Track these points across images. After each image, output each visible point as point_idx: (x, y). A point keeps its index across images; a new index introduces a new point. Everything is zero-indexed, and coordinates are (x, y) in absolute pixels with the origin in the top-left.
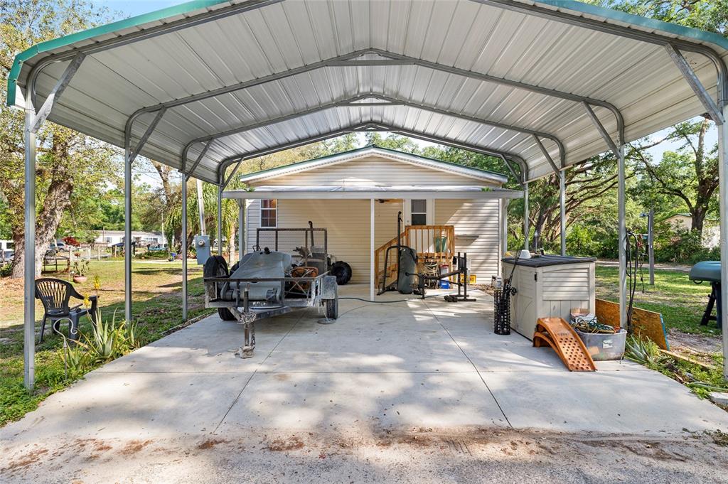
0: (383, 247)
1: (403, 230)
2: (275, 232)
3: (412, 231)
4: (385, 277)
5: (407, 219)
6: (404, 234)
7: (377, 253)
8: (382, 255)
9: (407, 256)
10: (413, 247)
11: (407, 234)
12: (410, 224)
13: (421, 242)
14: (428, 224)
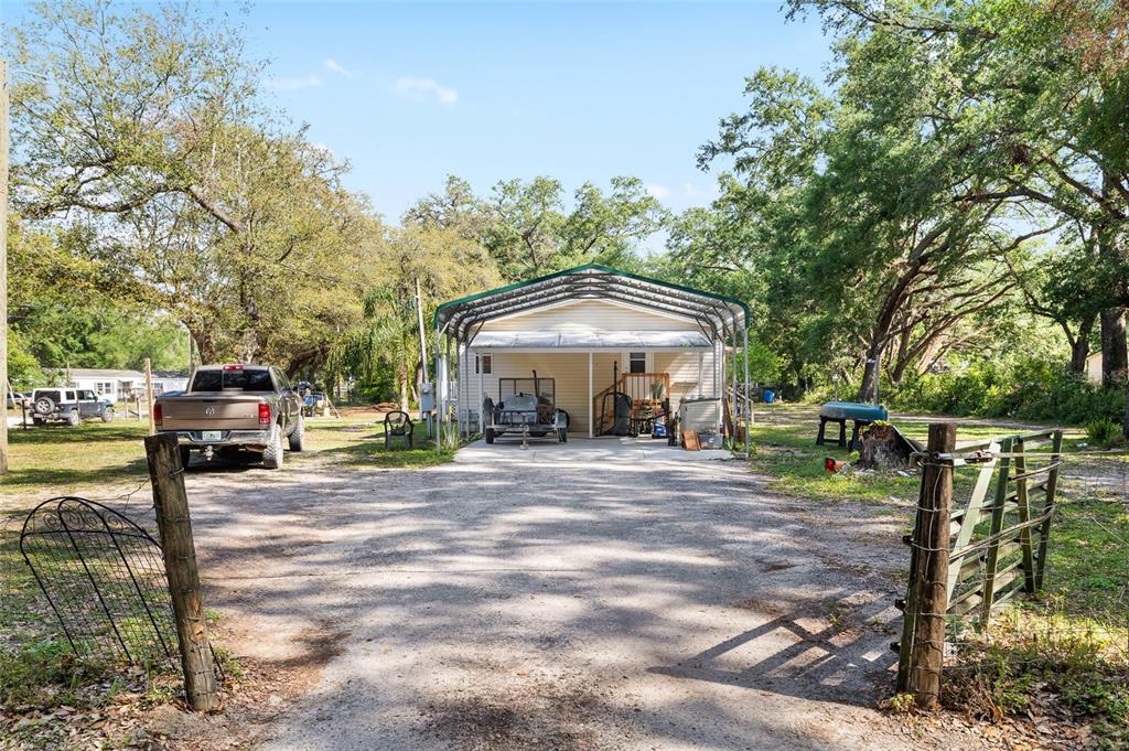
0: (601, 394)
1: (619, 378)
2: (513, 382)
3: (629, 379)
4: (602, 423)
5: (625, 366)
6: (621, 381)
7: (594, 399)
8: (599, 401)
9: (623, 401)
10: (629, 394)
11: (623, 381)
12: (629, 371)
13: (637, 389)
14: (647, 371)
